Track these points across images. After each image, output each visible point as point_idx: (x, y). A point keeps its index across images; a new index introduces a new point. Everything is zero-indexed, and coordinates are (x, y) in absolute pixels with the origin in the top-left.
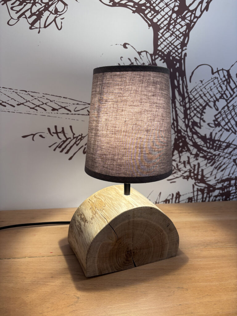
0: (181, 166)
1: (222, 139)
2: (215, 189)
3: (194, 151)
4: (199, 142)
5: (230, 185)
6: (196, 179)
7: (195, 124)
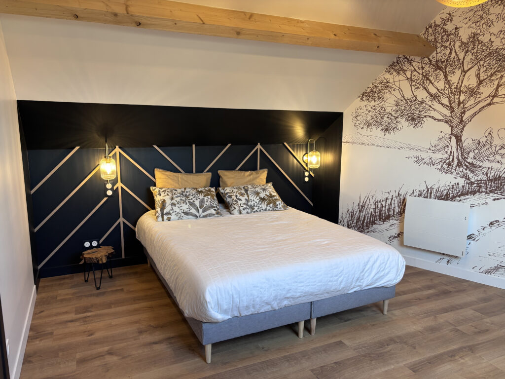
0: (460, 173)
1: (477, 164)
2: (474, 184)
3: (465, 167)
4: (467, 164)
5: (481, 183)
6: (466, 178)
7: (465, 158)
